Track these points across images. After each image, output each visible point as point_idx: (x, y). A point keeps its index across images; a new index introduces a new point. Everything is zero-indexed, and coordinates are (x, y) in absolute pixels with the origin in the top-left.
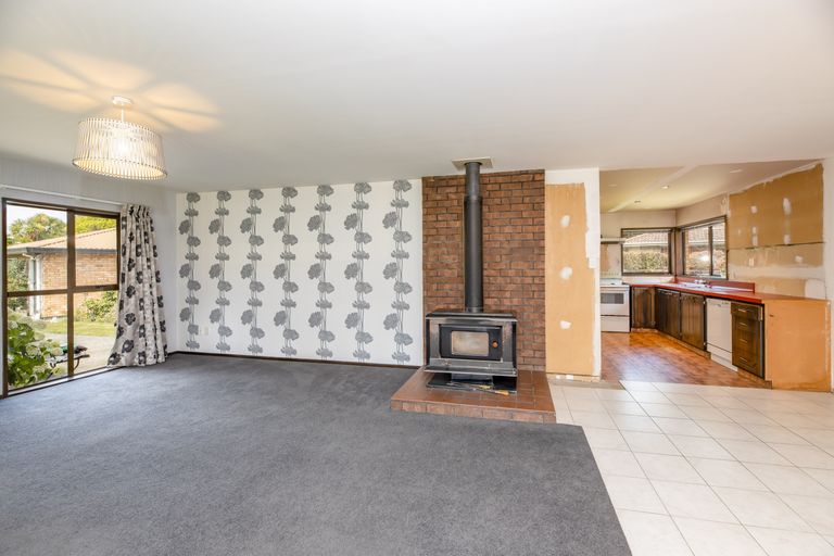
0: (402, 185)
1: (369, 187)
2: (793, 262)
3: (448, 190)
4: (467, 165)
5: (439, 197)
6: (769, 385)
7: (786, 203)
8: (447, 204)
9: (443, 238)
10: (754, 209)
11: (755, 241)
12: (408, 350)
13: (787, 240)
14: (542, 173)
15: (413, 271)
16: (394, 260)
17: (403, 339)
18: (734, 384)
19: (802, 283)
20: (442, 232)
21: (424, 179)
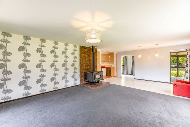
0: (75, 46)
1: (68, 45)
2: (110, 63)
3: (85, 49)
4: (92, 46)
5: (83, 50)
6: (112, 77)
7: (109, 57)
8: (84, 52)
9: (84, 58)
10: (105, 57)
11: (105, 61)
12: (76, 82)
13: (109, 61)
14: (96, 49)
15: (77, 65)
16: (74, 62)
17: (76, 80)
18: (107, 78)
19: (111, 65)
20: (84, 57)
21: (80, 46)
